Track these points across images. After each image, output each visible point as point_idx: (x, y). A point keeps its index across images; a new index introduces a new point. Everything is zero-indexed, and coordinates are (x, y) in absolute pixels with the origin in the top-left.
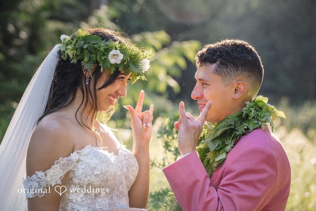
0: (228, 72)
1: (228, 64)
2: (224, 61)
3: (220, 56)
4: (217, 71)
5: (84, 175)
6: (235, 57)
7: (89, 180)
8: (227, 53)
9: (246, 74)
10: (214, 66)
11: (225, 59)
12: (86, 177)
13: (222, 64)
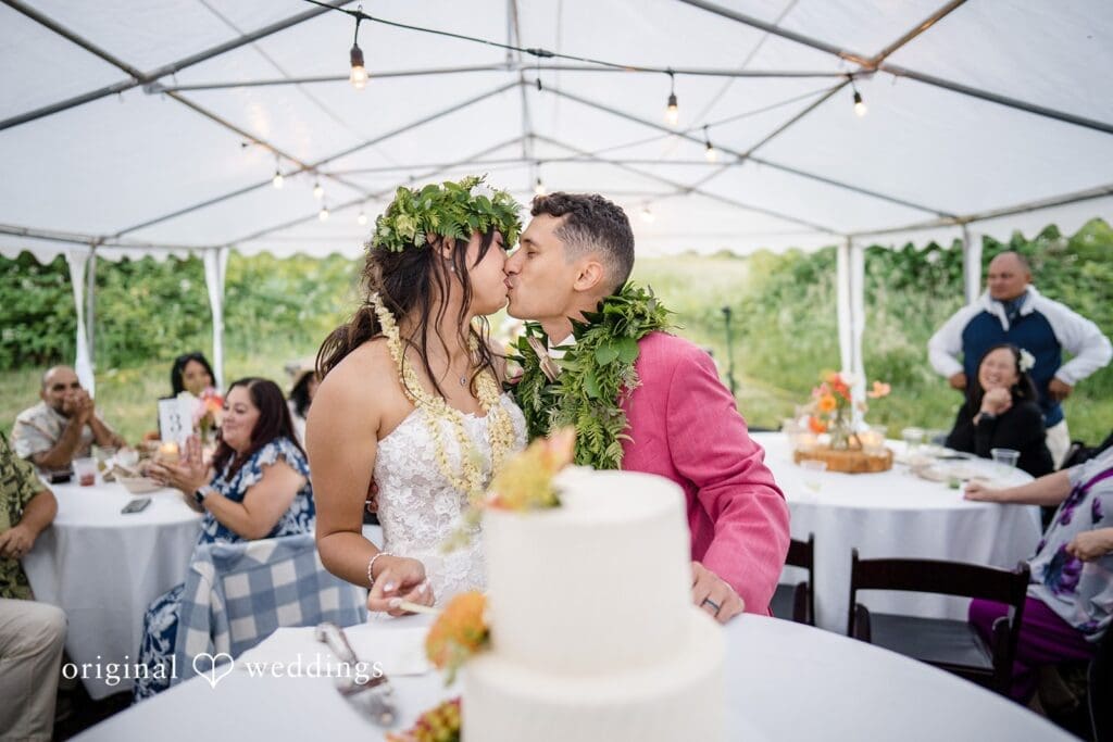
0: (578, 239)
1: (582, 225)
2: (576, 218)
3: (572, 210)
4: (560, 230)
5: (405, 460)
6: (597, 218)
7: (413, 471)
8: (586, 207)
9: (606, 252)
10: (558, 221)
11: (579, 216)
12: (407, 464)
13: (571, 221)
